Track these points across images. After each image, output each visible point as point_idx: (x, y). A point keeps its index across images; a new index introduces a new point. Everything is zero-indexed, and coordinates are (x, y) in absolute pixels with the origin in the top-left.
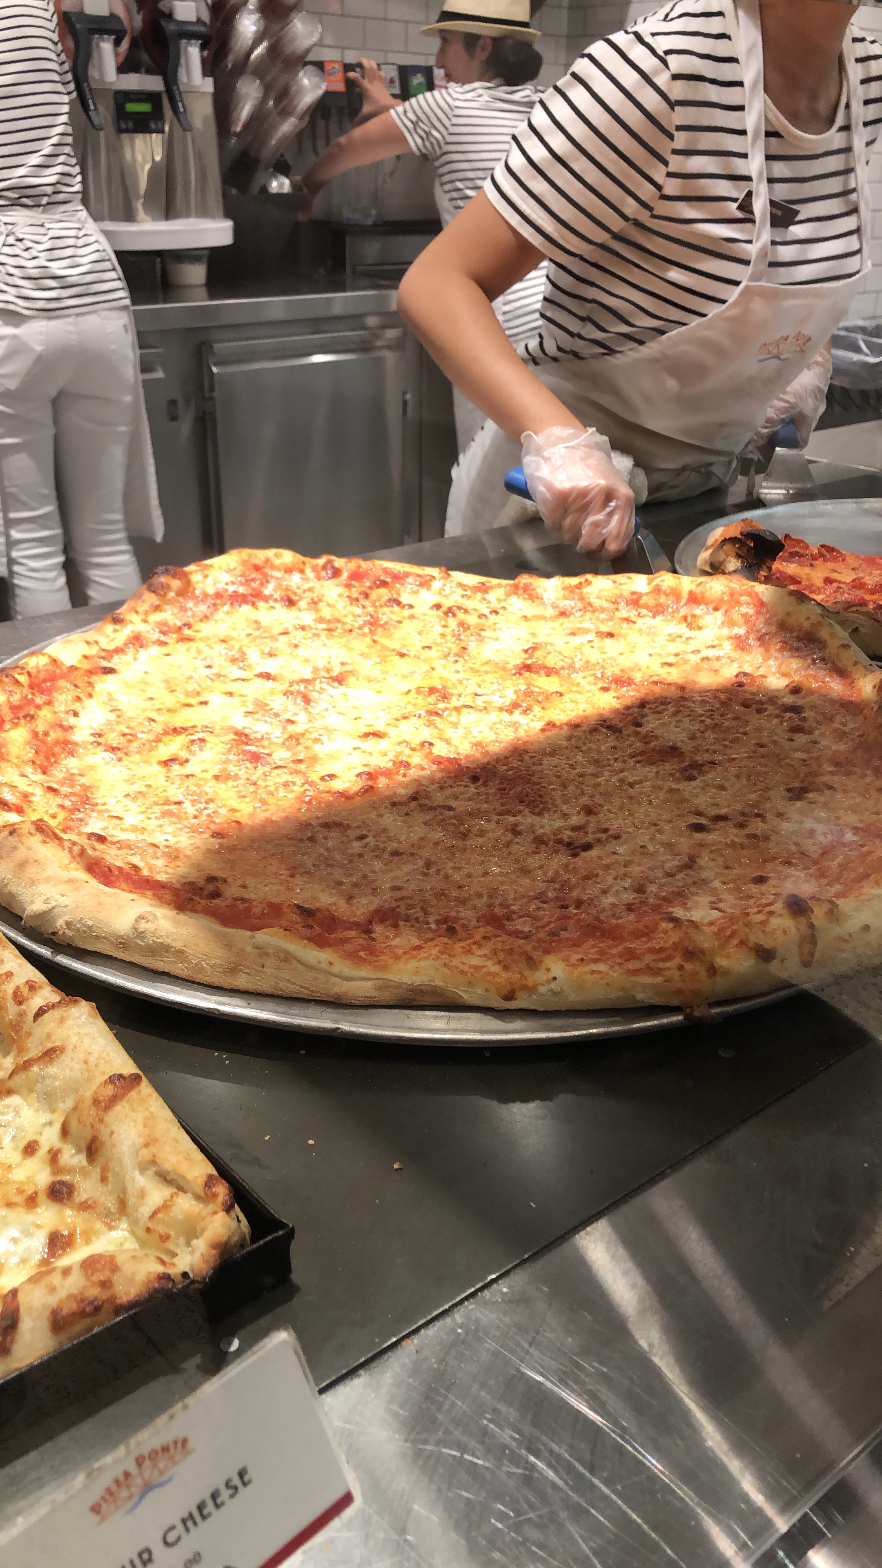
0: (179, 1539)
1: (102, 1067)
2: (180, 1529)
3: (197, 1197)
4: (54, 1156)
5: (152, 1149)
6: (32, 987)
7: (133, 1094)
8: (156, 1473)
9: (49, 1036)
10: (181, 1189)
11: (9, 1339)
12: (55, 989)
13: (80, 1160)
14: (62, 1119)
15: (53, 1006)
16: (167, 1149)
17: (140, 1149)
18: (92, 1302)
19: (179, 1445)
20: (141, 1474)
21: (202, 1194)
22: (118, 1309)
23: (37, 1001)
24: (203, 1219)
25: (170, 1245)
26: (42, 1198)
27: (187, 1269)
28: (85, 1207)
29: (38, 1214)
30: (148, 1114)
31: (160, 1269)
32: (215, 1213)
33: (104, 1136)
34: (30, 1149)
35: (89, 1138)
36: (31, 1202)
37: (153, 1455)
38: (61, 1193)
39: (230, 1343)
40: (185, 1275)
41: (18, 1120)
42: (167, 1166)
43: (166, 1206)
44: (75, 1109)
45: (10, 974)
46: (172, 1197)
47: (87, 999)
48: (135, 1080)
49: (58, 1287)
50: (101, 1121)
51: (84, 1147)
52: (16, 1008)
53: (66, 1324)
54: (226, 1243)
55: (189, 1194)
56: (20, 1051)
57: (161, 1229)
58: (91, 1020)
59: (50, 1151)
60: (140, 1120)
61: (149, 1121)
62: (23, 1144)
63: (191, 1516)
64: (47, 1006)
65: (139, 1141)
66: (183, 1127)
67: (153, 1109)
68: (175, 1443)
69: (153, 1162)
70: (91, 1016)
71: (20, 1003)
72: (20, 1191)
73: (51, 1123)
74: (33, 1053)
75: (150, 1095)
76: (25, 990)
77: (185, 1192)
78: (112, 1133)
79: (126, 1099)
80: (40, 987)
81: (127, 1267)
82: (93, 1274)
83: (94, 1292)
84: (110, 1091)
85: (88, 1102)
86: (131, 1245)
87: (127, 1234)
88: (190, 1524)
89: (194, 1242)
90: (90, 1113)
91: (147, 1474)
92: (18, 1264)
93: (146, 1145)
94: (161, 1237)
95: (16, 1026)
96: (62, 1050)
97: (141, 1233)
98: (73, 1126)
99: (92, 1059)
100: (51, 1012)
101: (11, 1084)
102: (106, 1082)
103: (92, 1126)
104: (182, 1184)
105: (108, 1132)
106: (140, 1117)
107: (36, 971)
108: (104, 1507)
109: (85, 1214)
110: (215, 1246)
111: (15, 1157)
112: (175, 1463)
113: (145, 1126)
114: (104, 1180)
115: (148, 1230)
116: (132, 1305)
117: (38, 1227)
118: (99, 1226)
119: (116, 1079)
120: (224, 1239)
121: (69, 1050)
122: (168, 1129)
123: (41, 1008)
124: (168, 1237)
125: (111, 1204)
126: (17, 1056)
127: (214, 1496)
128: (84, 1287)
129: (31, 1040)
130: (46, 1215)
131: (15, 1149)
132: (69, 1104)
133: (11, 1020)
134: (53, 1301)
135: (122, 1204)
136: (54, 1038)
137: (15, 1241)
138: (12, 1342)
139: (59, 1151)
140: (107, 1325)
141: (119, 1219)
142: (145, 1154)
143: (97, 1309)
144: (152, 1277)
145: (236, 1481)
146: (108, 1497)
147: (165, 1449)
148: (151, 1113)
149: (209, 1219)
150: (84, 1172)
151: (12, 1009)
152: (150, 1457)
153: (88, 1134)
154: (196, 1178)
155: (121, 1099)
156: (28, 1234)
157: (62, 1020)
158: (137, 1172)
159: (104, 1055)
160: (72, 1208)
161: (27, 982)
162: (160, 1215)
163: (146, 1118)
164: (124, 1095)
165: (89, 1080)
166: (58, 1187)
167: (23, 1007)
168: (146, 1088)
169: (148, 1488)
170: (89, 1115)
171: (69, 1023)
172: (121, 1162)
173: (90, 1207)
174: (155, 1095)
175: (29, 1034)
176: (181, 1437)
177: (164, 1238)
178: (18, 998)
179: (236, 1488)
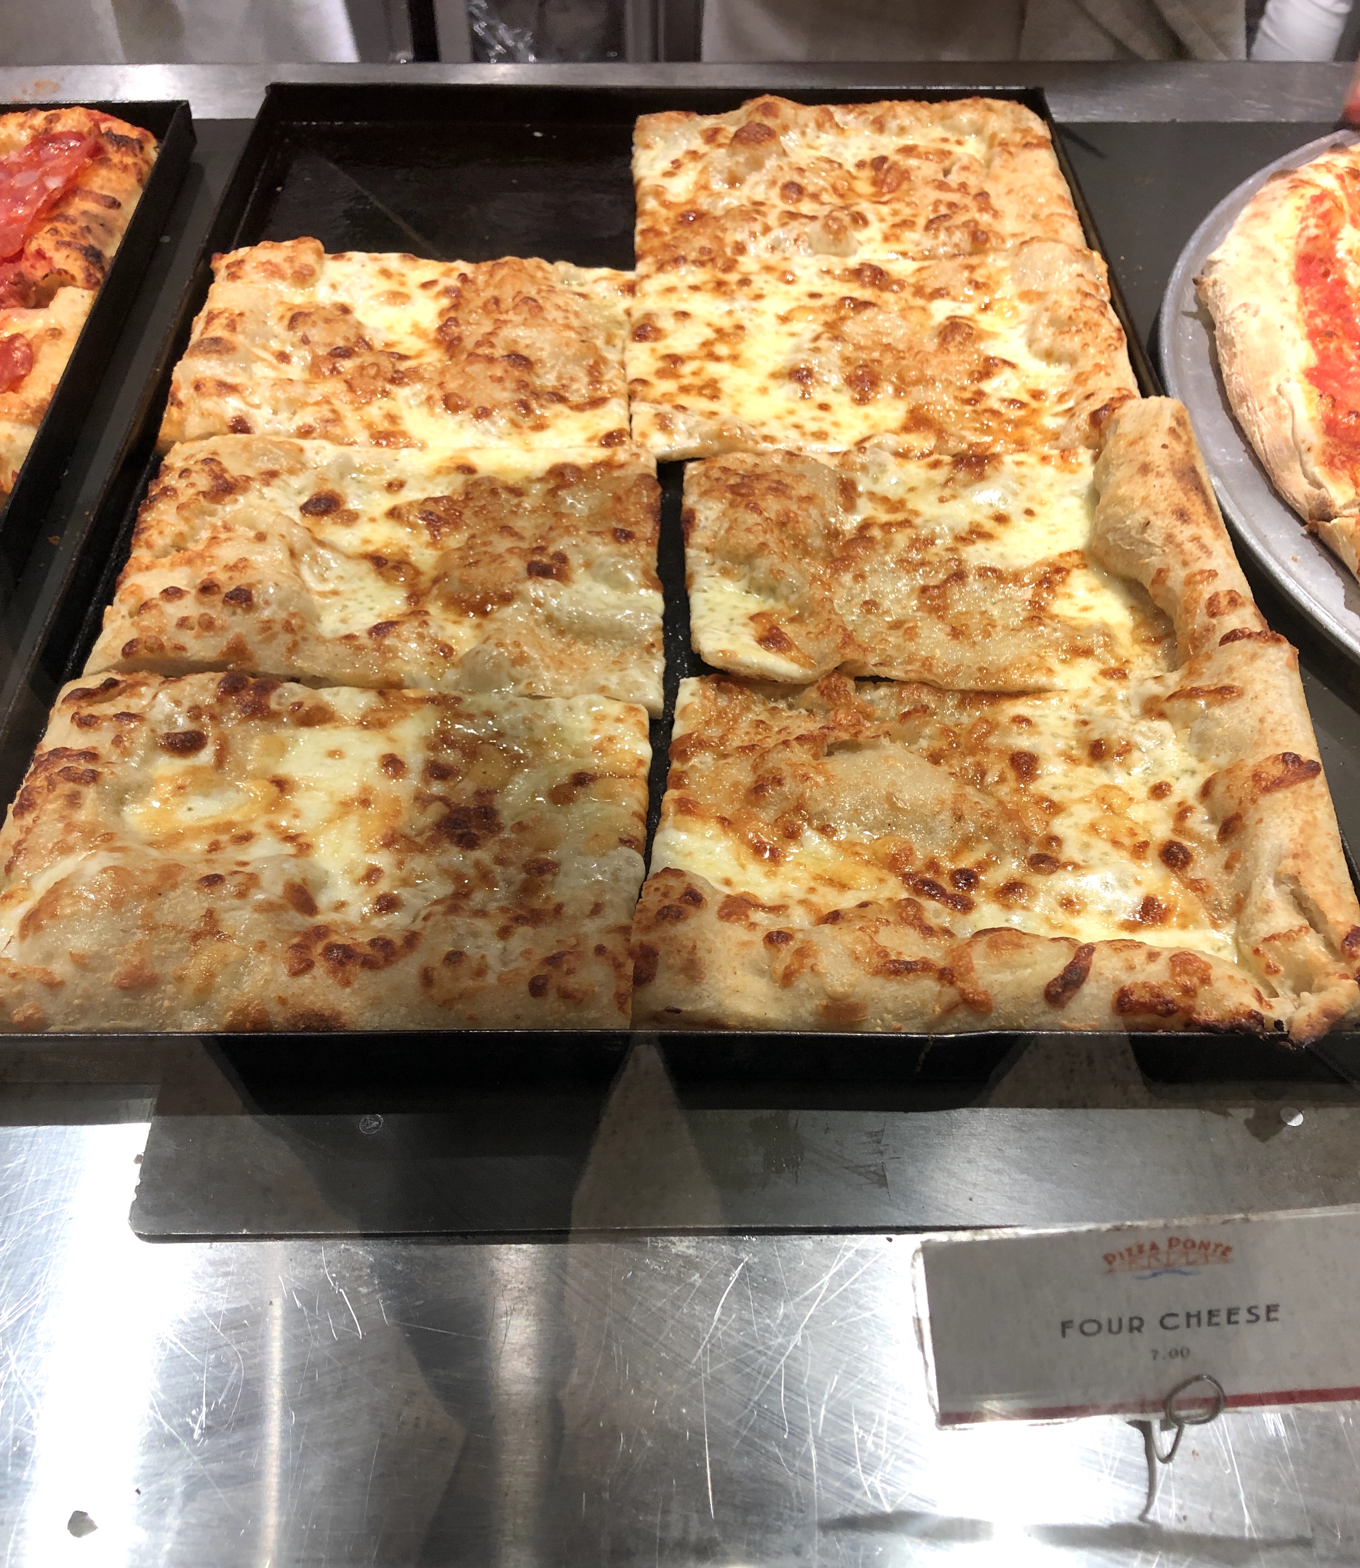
0: (1176, 1327)
1: (1277, 737)
2: (1181, 1320)
3: (1329, 945)
4: (1182, 812)
5: (1301, 865)
6: (1234, 601)
7: (1303, 786)
8: (1183, 1260)
9: (1230, 669)
10: (1313, 925)
11: (1068, 994)
12: (1258, 612)
13: (1210, 831)
14: (1209, 775)
15: (1250, 636)
16: (1318, 871)
17: (1286, 857)
18: (1167, 1003)
19: (1220, 1250)
20: (1168, 1254)
21: (1337, 944)
22: (1190, 1024)
23: (1232, 621)
24: (1328, 975)
25: (1275, 983)
26: (1152, 852)
27: (1283, 1019)
28: (1195, 886)
29: (1142, 868)
30: (1310, 819)
31: (1255, 1006)
32: (1347, 977)
33: (1250, 819)
34: (1159, 791)
35: (1232, 813)
36: (1139, 850)
37: (1189, 1245)
38: (1177, 859)
39: (1292, 1116)
40: (1278, 1024)
41: (1159, 752)
42: (1309, 891)
43: (1288, 937)
44: (1229, 771)
45: (1213, 574)
46: (1300, 930)
47: (1292, 642)
48: (1312, 769)
49: (1138, 968)
50: (1254, 801)
51: (1220, 819)
52: (1206, 619)
53: (1131, 1009)
54: (1343, 1017)
55: (1321, 936)
56: (1191, 673)
57: (1271, 958)
58: (1287, 671)
59: (1180, 804)
60: (1299, 822)
61: (1309, 826)
62: (1154, 781)
63: (1198, 1315)
64: (1242, 632)
65: (1288, 846)
66: (1345, 853)
67: (1318, 815)
68: (1217, 1246)
69: (1295, 879)
70: (1288, 665)
71: (1213, 615)
72: (1132, 833)
73: (1193, 773)
74: (1203, 682)
75: (1322, 796)
76: (1224, 601)
77: (1318, 932)
78: (1261, 821)
79: (1293, 789)
80: (1243, 604)
81: (1220, 985)
82: (1179, 975)
83: (1174, 994)
84: (1277, 770)
85: (1247, 772)
86: (1229, 956)
87: (1229, 940)
88: (1194, 1321)
89: (1305, 995)
90: (1244, 787)
91: (1173, 1257)
92: (1102, 914)
93: (1295, 856)
94: (1269, 966)
95: (1197, 640)
96: (1241, 694)
97: (1247, 950)
98: (1219, 789)
99: (1270, 720)
100: (1244, 641)
101: (1166, 707)
102: (1276, 758)
103: (1241, 802)
104: (1317, 918)
105: (1257, 817)
106: (1299, 817)
107: (1244, 579)
108: (1117, 1262)
109: (1191, 894)
110: (1327, 1013)
111: (1141, 792)
112: (1207, 1261)
113: (1302, 831)
114: (1228, 867)
115: (1257, 951)
116: (1207, 1027)
117: (1138, 882)
118: (1203, 915)
119: (1290, 759)
120: (1344, 1012)
121: (1247, 698)
122: (1327, 847)
123: (1234, 632)
124: (1277, 972)
125: (1226, 898)
126: (1184, 678)
127: (1231, 1312)
128: (1166, 983)
129: (1208, 664)
130: (1151, 872)
131: (1145, 783)
132: (1223, 760)
133: (1194, 630)
134: (1127, 980)
135: (1238, 907)
136: (1235, 675)
137: (1106, 885)
138: (1069, 998)
139: (1190, 809)
140: (1173, 1033)
141: (1228, 921)
142: (1289, 866)
143: (1169, 1013)
144: (1242, 1009)
145: (1262, 1312)
146: (1125, 1254)
147: (1204, 1246)
148: (1315, 818)
149: (1334, 979)
150: (1207, 845)
151: (1200, 619)
152: (1185, 1246)
153: (1231, 806)
154: (1338, 923)
155: (1287, 787)
156: (1124, 885)
157: (1254, 657)
158: (1271, 881)
159: (1286, 721)
160: (1181, 881)
161: (1230, 592)
162: (1277, 943)
163: (1306, 822)
164: (1292, 783)
165: (1256, 744)
166: (1175, 849)
167: (1214, 621)
168: (1320, 784)
169: (1170, 1268)
170: (1242, 787)
171: (1260, 663)
172: (1256, 859)
173: (1201, 889)
174: (1328, 798)
175: (1209, 657)
176: (1226, 1244)
177: (1271, 970)
178: (1213, 609)
179: (1258, 1318)
